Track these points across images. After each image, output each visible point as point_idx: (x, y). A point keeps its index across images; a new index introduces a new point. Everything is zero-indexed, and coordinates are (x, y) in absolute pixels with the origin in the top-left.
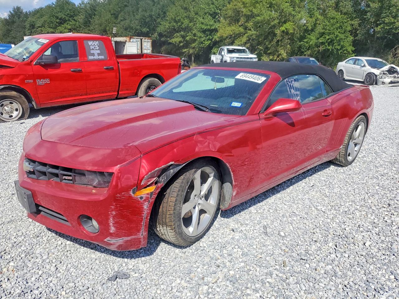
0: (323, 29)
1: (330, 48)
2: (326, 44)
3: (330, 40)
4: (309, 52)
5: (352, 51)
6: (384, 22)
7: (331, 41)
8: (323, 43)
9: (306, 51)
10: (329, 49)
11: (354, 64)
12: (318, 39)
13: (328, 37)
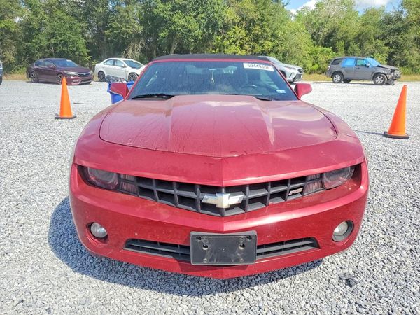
0: (52, 29)
1: (65, 49)
2: (60, 46)
3: (63, 42)
4: (40, 54)
5: (88, 53)
6: (111, 26)
7: (65, 43)
8: (55, 45)
9: (37, 53)
10: (64, 52)
11: (114, 65)
12: (49, 40)
13: (60, 39)
